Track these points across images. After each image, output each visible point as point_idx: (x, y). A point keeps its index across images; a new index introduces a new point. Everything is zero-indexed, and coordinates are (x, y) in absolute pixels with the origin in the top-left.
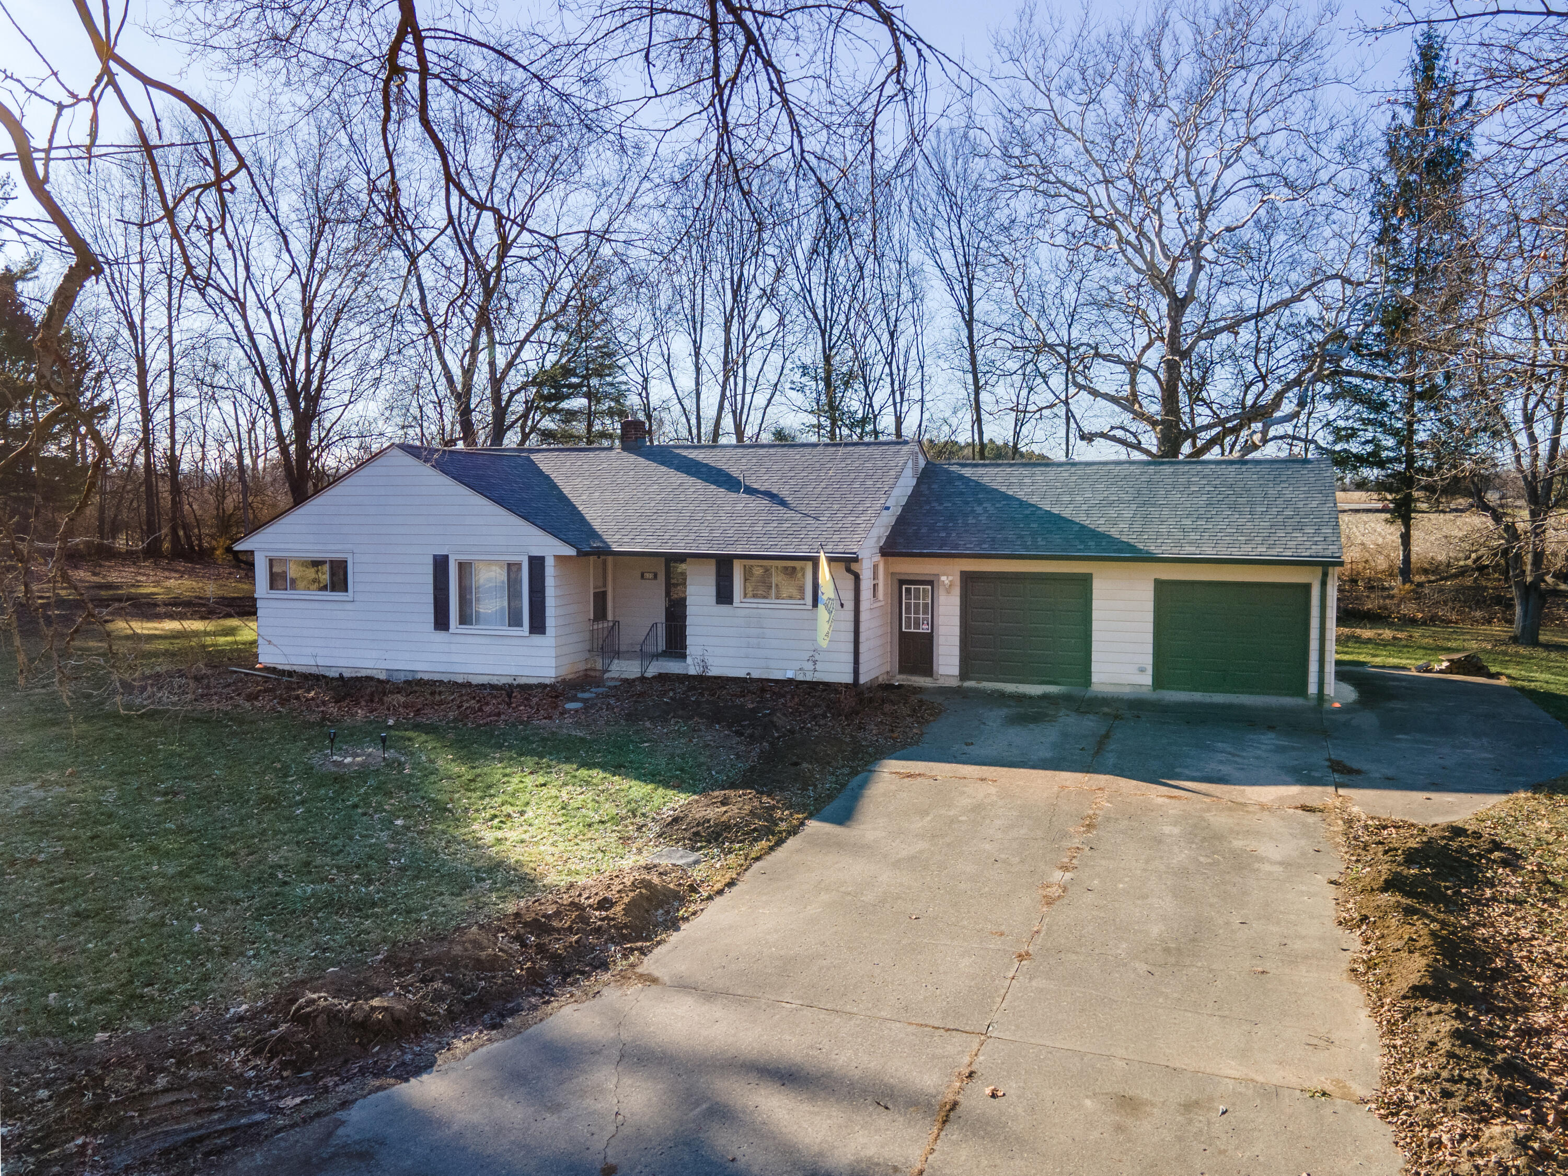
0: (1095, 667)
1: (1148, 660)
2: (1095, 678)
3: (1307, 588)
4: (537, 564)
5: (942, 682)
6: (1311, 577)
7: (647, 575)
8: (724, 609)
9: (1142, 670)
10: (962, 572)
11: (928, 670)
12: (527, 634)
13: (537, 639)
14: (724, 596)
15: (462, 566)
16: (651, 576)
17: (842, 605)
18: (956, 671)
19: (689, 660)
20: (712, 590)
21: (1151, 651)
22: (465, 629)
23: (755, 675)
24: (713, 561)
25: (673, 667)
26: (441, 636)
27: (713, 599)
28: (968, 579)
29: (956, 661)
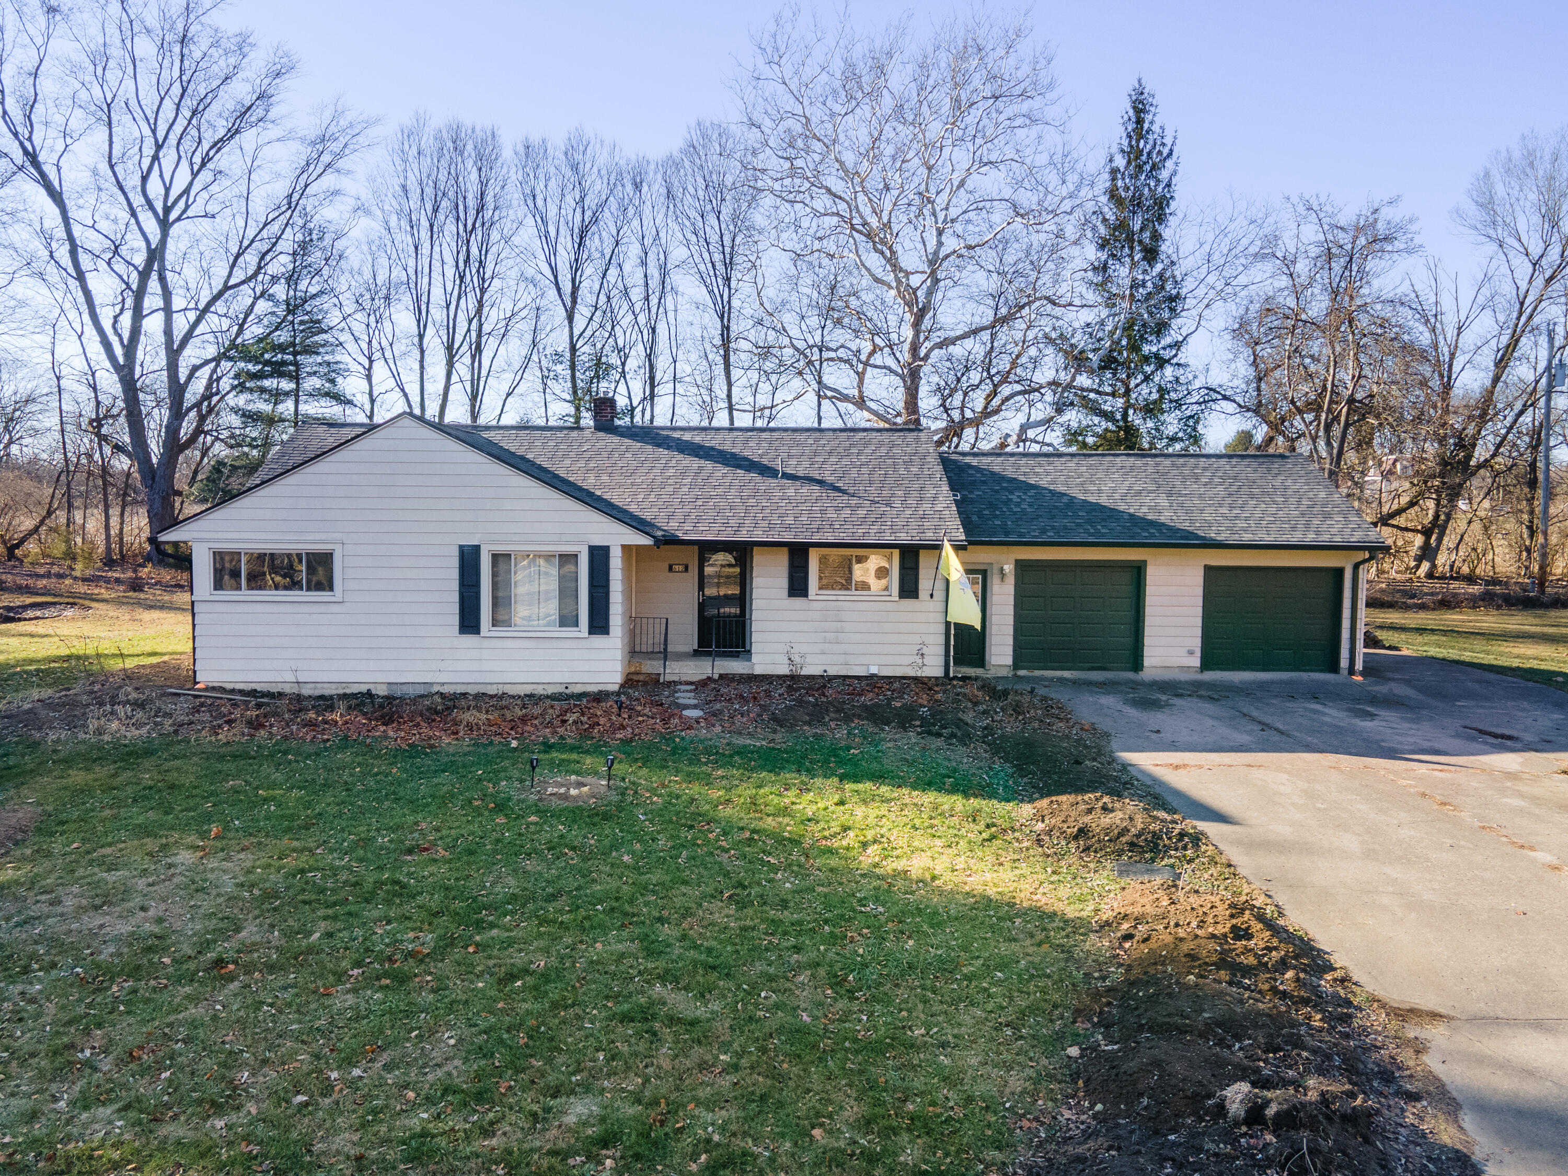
0: (1147, 651)
1: (1196, 643)
2: (1147, 662)
3: (1340, 572)
4: (599, 556)
5: (992, 673)
6: (1346, 562)
7: (676, 568)
8: (798, 602)
9: (1191, 653)
10: (1017, 561)
11: (981, 662)
12: (586, 635)
13: (599, 641)
14: (798, 587)
15: (496, 558)
16: (681, 568)
17: (932, 596)
18: (1009, 661)
19: (754, 658)
20: (784, 582)
21: (1200, 634)
22: (499, 631)
23: (833, 671)
24: (785, 550)
25: (735, 667)
26: (469, 640)
27: (785, 592)
28: (1022, 567)
29: (1010, 651)
